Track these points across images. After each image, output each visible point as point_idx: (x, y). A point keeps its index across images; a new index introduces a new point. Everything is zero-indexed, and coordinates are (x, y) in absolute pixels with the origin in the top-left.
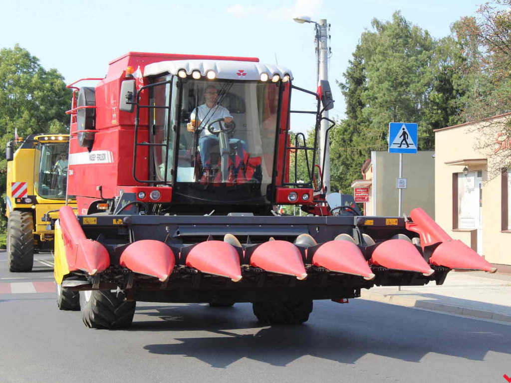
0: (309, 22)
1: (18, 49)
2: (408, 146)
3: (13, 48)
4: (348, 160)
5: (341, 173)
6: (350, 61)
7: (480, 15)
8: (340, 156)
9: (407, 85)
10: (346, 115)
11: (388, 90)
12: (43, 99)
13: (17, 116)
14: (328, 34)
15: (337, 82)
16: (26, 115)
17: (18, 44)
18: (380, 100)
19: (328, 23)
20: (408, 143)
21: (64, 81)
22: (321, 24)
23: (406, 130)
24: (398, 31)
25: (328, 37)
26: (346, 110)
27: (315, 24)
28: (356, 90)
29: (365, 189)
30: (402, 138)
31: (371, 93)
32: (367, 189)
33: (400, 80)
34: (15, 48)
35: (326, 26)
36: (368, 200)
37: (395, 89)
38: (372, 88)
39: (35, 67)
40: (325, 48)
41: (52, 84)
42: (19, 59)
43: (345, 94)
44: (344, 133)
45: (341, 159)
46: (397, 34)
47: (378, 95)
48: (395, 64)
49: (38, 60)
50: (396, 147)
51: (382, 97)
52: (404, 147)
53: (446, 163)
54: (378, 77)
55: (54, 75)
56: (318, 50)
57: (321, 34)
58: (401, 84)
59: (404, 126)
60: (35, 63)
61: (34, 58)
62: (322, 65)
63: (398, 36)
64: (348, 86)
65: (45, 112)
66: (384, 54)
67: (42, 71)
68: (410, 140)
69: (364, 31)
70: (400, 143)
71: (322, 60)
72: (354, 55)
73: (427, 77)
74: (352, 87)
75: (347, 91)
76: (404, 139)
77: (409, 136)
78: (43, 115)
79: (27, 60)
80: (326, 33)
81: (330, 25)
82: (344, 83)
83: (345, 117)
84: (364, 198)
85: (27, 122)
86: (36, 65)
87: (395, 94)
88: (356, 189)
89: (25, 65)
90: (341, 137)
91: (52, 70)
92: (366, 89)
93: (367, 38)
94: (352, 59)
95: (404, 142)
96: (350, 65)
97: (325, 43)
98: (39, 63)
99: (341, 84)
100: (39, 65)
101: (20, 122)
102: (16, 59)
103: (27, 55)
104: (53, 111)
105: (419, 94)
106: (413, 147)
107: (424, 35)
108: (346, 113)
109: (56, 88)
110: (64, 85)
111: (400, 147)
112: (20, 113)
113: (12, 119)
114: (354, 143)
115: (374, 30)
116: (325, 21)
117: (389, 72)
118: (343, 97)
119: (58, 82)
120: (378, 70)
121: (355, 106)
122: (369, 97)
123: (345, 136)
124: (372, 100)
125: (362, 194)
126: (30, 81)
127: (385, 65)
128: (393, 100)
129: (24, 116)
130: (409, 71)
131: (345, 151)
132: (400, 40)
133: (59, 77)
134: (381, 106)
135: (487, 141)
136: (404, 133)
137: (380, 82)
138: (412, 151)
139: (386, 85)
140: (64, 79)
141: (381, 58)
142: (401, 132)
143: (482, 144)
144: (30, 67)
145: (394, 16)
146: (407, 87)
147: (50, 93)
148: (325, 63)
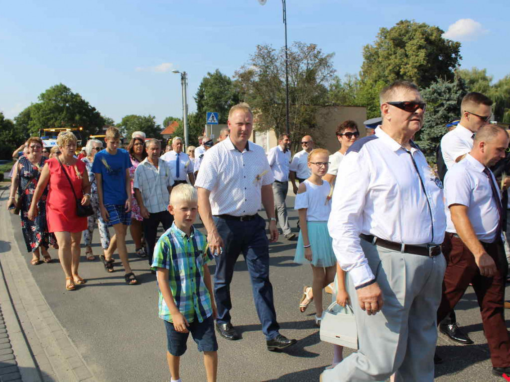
0: (177, 72)
1: (61, 85)
3: (59, 85)
7: (241, 70)
9: (221, 98)
12: (72, 105)
14: (186, 77)
15: (193, 97)
16: (65, 112)
17: (61, 83)
18: (210, 104)
21: (82, 98)
22: (183, 73)
26: (197, 109)
27: (181, 73)
31: (206, 101)
33: (218, 96)
35: (185, 74)
38: (207, 99)
40: (185, 83)
42: (62, 89)
43: (196, 102)
44: (196, 118)
48: (216, 90)
49: (70, 89)
50: (210, 122)
52: (213, 122)
54: (209, 95)
55: (77, 95)
56: (182, 84)
57: (183, 78)
58: (218, 98)
60: (69, 91)
62: (184, 90)
63: (217, 79)
64: (197, 99)
65: (73, 111)
66: (211, 86)
67: (72, 94)
68: (215, 119)
69: (204, 77)
71: (184, 88)
72: (200, 86)
73: (229, 95)
74: (199, 99)
77: (215, 117)
79: (65, 89)
81: (187, 74)
83: (197, 111)
85: (66, 115)
87: (216, 102)
89: (65, 92)
90: (195, 120)
92: (204, 100)
93: (205, 80)
94: (199, 88)
95: (213, 120)
96: (198, 91)
97: (185, 81)
98: (71, 91)
99: (195, 98)
101: (63, 116)
103: (65, 87)
104: (76, 110)
105: (226, 102)
106: (216, 122)
107: (228, 79)
109: (78, 101)
110: (82, 100)
113: (59, 114)
114: (200, 122)
115: (208, 77)
116: (185, 72)
117: (213, 93)
119: (78, 98)
120: (209, 92)
121: (200, 106)
122: (205, 103)
126: (67, 98)
127: (212, 90)
130: (221, 92)
132: (218, 81)
133: (79, 96)
134: (211, 106)
136: (213, 117)
137: (210, 97)
138: (216, 123)
139: (212, 98)
141: (210, 87)
142: (212, 116)
144: (67, 92)
145: (216, 71)
147: (75, 103)
148: (185, 89)
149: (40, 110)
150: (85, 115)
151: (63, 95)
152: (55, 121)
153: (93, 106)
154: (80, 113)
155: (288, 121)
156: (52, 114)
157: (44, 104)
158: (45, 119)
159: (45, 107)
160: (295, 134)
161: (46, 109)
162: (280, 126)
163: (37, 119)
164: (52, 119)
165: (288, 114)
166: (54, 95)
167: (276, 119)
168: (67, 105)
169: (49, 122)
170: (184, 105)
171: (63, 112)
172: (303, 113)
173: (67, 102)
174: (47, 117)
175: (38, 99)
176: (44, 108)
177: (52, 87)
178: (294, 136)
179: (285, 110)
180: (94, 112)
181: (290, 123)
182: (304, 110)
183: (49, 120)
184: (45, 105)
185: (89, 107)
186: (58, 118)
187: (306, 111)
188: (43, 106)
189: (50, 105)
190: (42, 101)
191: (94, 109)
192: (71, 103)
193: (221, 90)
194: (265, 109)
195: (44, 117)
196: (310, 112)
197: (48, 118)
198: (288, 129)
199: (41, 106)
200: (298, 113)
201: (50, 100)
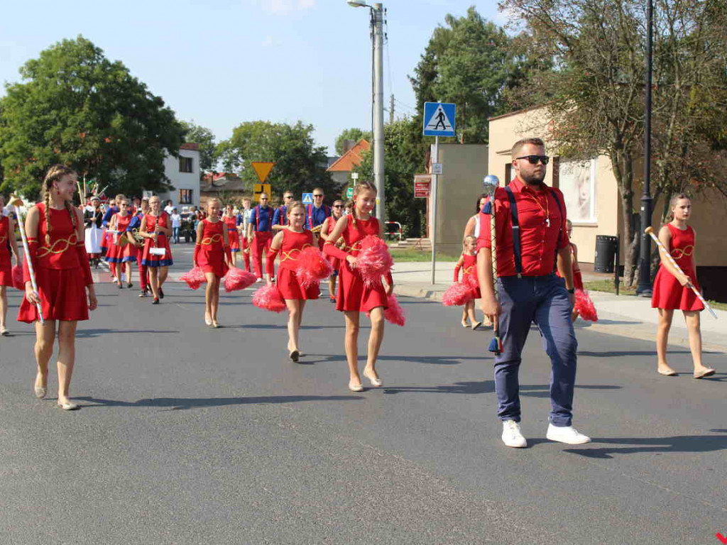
0: (364, 6)
1: (81, 39)
2: (445, 128)
3: (75, 39)
4: (417, 156)
5: (410, 170)
6: (422, 56)
8: (410, 152)
9: (478, 79)
10: (417, 111)
11: (458, 83)
12: (105, 91)
13: (77, 110)
14: (384, 19)
15: (409, 77)
16: (86, 108)
17: (81, 35)
18: (450, 95)
19: (384, 7)
20: (445, 125)
21: (129, 74)
22: (376, 8)
23: (443, 111)
24: (471, 25)
25: (384, 22)
26: (416, 106)
27: (369, 8)
28: (427, 85)
29: (425, 183)
30: (439, 118)
31: (442, 87)
32: (428, 184)
33: (471, 74)
34: (78, 39)
35: (382, 10)
36: (428, 195)
37: (466, 84)
38: (443, 83)
39: (100, 59)
40: (380, 33)
41: (115, 76)
42: (82, 49)
43: (416, 89)
44: (413, 129)
45: (411, 155)
46: (470, 28)
47: (448, 90)
48: (466, 58)
49: (102, 51)
50: (431, 129)
51: (452, 91)
52: (440, 129)
53: (498, 153)
54: (449, 71)
55: (118, 66)
56: (373, 35)
57: (376, 19)
58: (472, 79)
59: (440, 107)
60: (98, 54)
61: (98, 49)
62: (377, 53)
63: (471, 30)
64: (418, 81)
65: (108, 104)
66: (457, 48)
67: (106, 63)
68: (447, 122)
69: (437, 26)
70: (436, 124)
71: (377, 46)
72: (426, 49)
73: (501, 72)
74: (424, 83)
75: (418, 87)
76: (441, 121)
77: (446, 117)
78: (105, 108)
79: (91, 51)
80: (382, 18)
81: (386, 10)
82: (415, 78)
83: (415, 113)
84: (424, 193)
85: (87, 114)
86: (100, 57)
87: (466, 89)
88: (416, 184)
89: (88, 57)
90: (410, 132)
91: (116, 62)
92: (436, 84)
93: (441, 33)
94: (424, 53)
95: (440, 124)
96: (421, 60)
97: (381, 29)
98: (103, 54)
99: (412, 79)
100: (103, 57)
101: (81, 116)
102: (77, 51)
103: (90, 46)
104: (115, 104)
105: (493, 91)
107: (498, 32)
108: (416, 108)
109: (120, 80)
110: (129, 78)
111: (436, 128)
112: (81, 106)
114: (424, 139)
115: (448, 27)
116: (380, 5)
117: (460, 66)
118: (414, 93)
119: (121, 73)
120: (449, 63)
121: (424, 100)
122: (438, 91)
123: (415, 132)
124: (443, 95)
125: (422, 189)
126: (92, 72)
127: (457, 60)
128: (464, 95)
129: (84, 109)
130: (480, 65)
131: (415, 147)
132: (473, 35)
133: (123, 69)
135: (529, 124)
136: (441, 114)
137: (451, 76)
138: (448, 134)
139: (458, 78)
140: (129, 71)
141: (453, 51)
143: (524, 127)
144: (94, 59)
145: (470, 12)
146: (478, 82)
147: (114, 85)
148: (381, 49)
149: (24, 101)
150: (134, 115)
151: (83, 65)
152: (64, 129)
153: (156, 95)
154: (124, 110)
155: (649, 129)
156: (54, 112)
157: (38, 85)
158: (37, 121)
159: (39, 92)
160: (669, 164)
161: (41, 99)
162: (625, 141)
163: (16, 122)
164: (54, 122)
165: (650, 110)
166: (63, 64)
167: (614, 122)
168: (94, 89)
169: (47, 131)
170: (377, 91)
171: (82, 107)
172: (693, 110)
173: (91, 85)
174: (42, 117)
175: (21, 76)
176: (36, 97)
177: (58, 44)
178: (667, 172)
179: (642, 100)
180: (160, 109)
181: (656, 136)
182: (698, 99)
183: (45, 125)
184: (40, 87)
185: (148, 97)
186: (69, 123)
187: (704, 100)
188: (34, 91)
189: (50, 88)
190: (31, 80)
191: (159, 102)
192: (101, 85)
193: (482, 59)
194: (586, 94)
195: (35, 118)
196: (714, 104)
197: (45, 121)
198: (650, 152)
199: (29, 91)
200: (678, 108)
201: (51, 76)
